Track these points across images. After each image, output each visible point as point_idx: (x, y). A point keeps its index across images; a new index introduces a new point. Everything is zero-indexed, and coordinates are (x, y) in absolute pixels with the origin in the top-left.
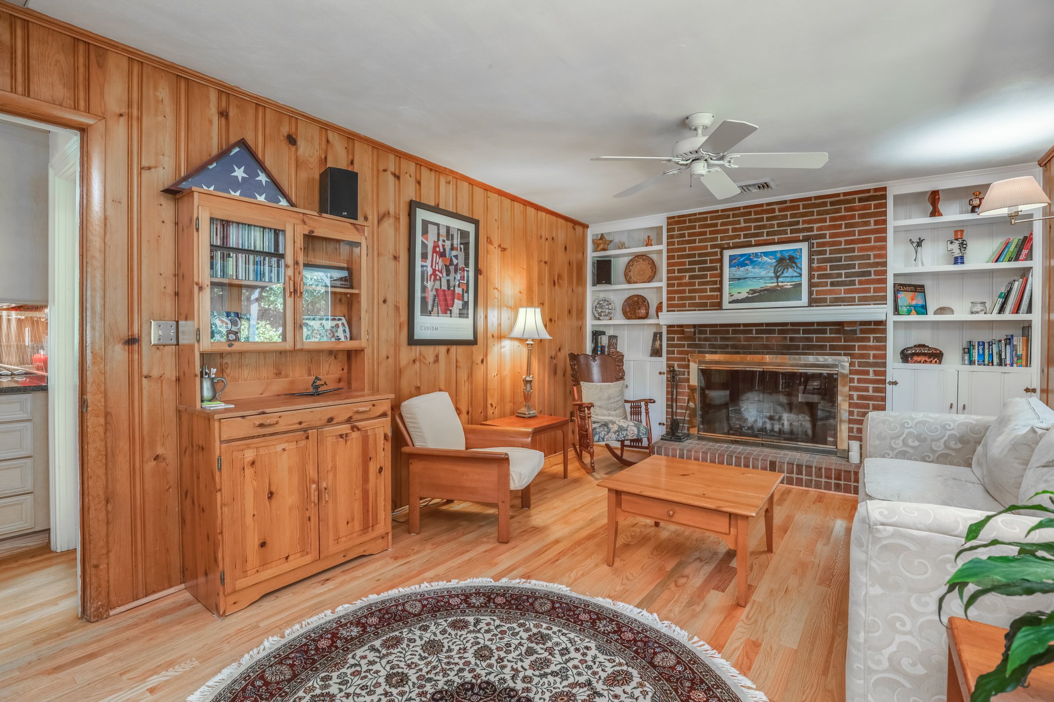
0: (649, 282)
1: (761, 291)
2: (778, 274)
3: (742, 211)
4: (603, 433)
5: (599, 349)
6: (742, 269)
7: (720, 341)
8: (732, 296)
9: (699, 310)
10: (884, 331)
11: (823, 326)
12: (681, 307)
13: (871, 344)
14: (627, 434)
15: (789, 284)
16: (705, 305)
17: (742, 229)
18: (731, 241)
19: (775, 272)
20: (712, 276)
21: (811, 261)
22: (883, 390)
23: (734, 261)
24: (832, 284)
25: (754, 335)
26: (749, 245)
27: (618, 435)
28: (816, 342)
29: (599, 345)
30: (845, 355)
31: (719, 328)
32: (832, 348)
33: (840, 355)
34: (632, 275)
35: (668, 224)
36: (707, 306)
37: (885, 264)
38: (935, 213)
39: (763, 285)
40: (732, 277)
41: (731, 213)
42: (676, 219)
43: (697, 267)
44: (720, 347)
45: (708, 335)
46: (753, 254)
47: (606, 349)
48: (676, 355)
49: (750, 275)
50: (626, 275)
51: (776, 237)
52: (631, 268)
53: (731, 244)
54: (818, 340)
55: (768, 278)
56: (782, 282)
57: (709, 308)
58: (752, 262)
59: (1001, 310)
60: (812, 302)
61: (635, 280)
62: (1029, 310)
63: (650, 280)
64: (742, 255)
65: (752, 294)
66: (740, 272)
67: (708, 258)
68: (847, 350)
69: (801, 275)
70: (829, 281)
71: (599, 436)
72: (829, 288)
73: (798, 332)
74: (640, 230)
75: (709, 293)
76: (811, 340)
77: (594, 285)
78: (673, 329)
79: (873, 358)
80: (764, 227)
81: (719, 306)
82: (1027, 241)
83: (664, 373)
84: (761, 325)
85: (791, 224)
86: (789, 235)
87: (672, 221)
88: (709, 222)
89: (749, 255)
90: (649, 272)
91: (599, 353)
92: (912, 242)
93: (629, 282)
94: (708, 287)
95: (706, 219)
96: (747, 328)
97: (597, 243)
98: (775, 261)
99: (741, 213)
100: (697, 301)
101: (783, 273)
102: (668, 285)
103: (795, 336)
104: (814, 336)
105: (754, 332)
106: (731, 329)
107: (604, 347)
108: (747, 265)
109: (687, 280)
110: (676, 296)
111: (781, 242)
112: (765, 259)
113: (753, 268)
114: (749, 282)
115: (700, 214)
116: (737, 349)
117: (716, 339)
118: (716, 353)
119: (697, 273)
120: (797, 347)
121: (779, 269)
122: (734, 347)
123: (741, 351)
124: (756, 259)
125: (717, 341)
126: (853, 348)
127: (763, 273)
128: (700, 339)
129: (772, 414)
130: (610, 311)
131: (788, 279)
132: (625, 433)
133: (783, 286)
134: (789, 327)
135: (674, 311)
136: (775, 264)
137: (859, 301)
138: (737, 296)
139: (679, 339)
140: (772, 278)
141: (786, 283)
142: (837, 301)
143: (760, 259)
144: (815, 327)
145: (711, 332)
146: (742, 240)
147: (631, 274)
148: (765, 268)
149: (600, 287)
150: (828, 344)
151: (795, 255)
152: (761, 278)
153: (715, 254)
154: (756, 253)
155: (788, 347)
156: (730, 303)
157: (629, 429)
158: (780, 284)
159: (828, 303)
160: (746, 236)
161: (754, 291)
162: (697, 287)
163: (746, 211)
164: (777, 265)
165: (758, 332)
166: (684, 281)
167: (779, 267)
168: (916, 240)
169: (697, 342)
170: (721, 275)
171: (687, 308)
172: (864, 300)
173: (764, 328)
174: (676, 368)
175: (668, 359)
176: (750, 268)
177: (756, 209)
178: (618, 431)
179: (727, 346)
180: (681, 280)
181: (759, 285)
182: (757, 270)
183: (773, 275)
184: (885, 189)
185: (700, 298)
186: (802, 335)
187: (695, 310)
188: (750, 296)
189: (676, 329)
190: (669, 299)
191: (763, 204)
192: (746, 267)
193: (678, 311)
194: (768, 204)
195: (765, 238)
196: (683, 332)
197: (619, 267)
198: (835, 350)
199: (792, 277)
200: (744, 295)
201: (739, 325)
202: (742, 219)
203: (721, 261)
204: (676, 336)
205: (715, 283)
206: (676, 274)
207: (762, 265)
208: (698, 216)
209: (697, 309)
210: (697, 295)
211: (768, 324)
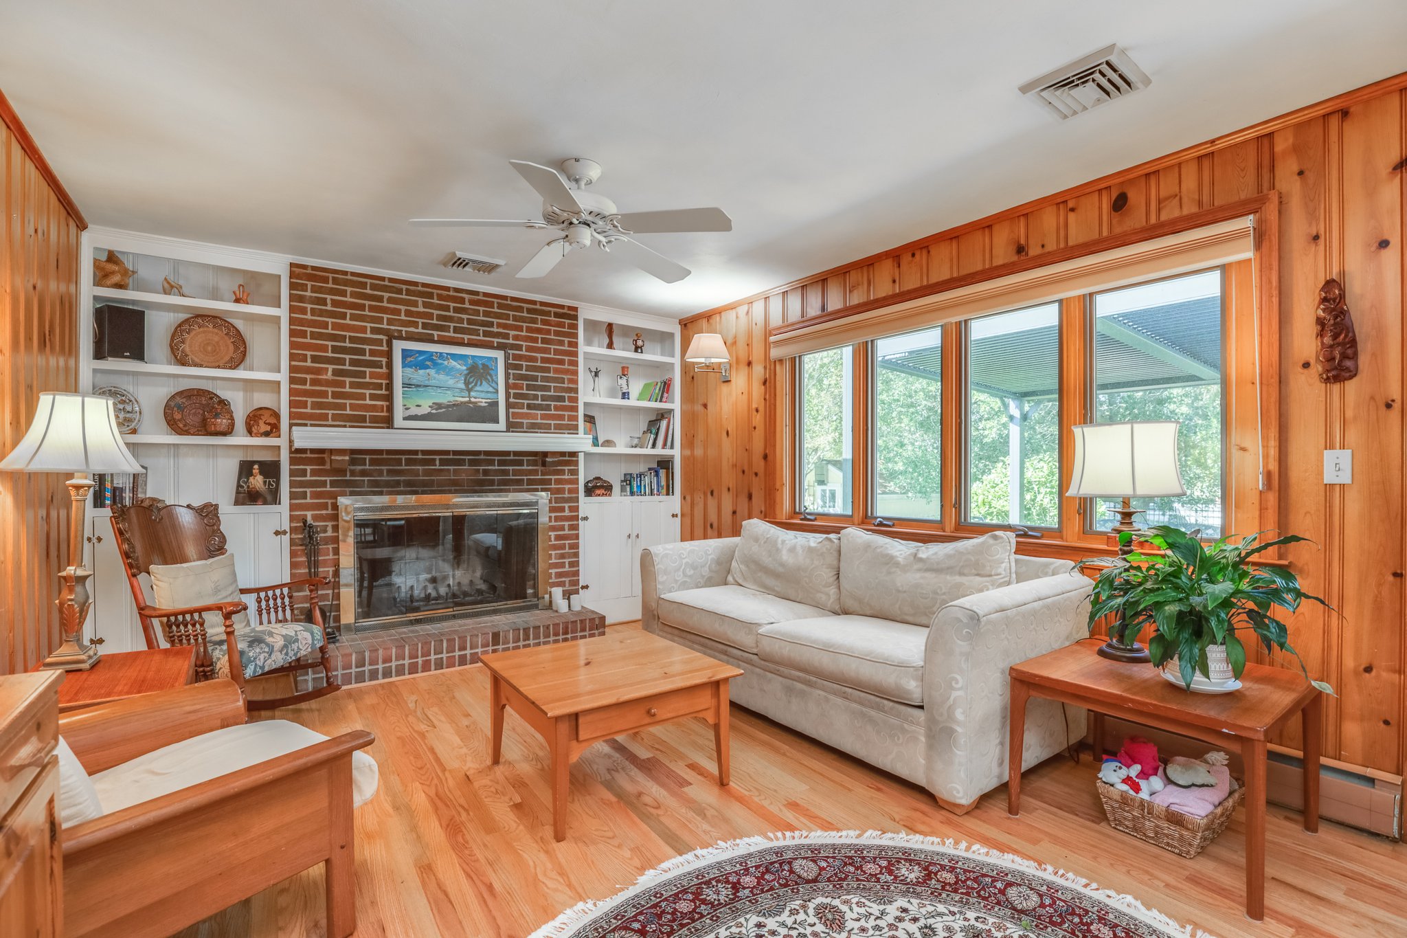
0: (231, 368)
1: (448, 406)
2: (470, 386)
3: (420, 288)
4: (262, 657)
5: (108, 494)
6: (421, 372)
7: (388, 475)
8: (407, 409)
9: (350, 427)
10: (576, 463)
11: (518, 457)
12: (318, 420)
13: (566, 477)
14: (298, 647)
15: (484, 401)
16: (363, 419)
17: (420, 315)
18: (404, 329)
19: (467, 383)
20: (372, 375)
21: (507, 376)
22: (576, 527)
23: (409, 359)
24: (529, 407)
25: (437, 467)
26: (430, 340)
27: (287, 654)
28: (513, 475)
29: (108, 485)
30: (543, 490)
31: (385, 456)
32: (530, 482)
33: (537, 490)
34: (187, 349)
35: (292, 275)
36: (366, 422)
37: (576, 391)
38: (610, 346)
39: (452, 399)
40: (407, 382)
41: (404, 287)
42: (309, 271)
43: (347, 357)
44: (387, 484)
45: (367, 467)
46: (436, 353)
47: (127, 496)
48: (308, 500)
49: (432, 382)
50: (173, 348)
51: (466, 337)
52: (186, 335)
53: (404, 333)
54: (515, 473)
55: (458, 390)
56: (475, 398)
57: (368, 425)
58: (435, 364)
59: (654, 446)
60: (512, 427)
61: (196, 360)
62: (672, 447)
63: (234, 364)
64: (421, 353)
65: (437, 409)
66: (419, 376)
67: (367, 347)
68: (544, 484)
69: (497, 392)
70: (526, 402)
71: (256, 664)
72: (525, 411)
73: (491, 463)
74: (207, 267)
75: (368, 402)
76: (506, 473)
77: (99, 355)
78: (304, 456)
79: (569, 493)
80: (450, 319)
81: (388, 422)
82: (666, 386)
83: (285, 533)
84: (447, 452)
85: (484, 324)
86: (481, 338)
87: (298, 273)
88: (368, 291)
89: (431, 354)
90: (229, 352)
91: (108, 502)
92: (591, 371)
93: (183, 362)
94: (368, 392)
95: (364, 285)
96: (428, 457)
97: (102, 269)
98: (465, 368)
99: (420, 291)
100: (348, 412)
101: (476, 385)
102: (292, 380)
103: (490, 468)
104: (511, 468)
105: (437, 462)
106: (403, 457)
107: (122, 490)
108: (427, 367)
109: (329, 376)
110: (310, 400)
111: (471, 344)
112: (453, 363)
113: (438, 373)
114: (432, 392)
115: (353, 274)
116: (413, 487)
117: (380, 473)
118: (381, 493)
119: (347, 367)
120: (492, 483)
121: (471, 380)
122: (408, 483)
123: (420, 489)
124: (440, 361)
125: (383, 476)
126: (549, 482)
127: (451, 382)
128: (353, 473)
129: (434, 574)
130: (128, 415)
131: (483, 395)
132: (295, 646)
133: (476, 403)
134: (482, 457)
135: (306, 425)
136: (466, 372)
137: (555, 429)
138: (414, 411)
139: (314, 473)
140: (462, 390)
141: (480, 400)
142: (534, 428)
143: (446, 363)
144: (512, 457)
145: (373, 462)
146: (420, 330)
147: (186, 347)
148: (452, 375)
149: (112, 364)
150: (525, 478)
151: (488, 364)
152: (449, 388)
153: (379, 342)
154: (441, 353)
155: (481, 483)
156: (405, 419)
157: (300, 637)
158: (473, 400)
159: (525, 430)
160: (425, 326)
161: (439, 406)
162: (347, 389)
163: (427, 291)
164: (468, 374)
165: (442, 462)
166: (324, 377)
167: (471, 377)
168: (594, 370)
169: (348, 478)
170: (390, 376)
171: (330, 422)
172: (560, 428)
173: (451, 457)
174: (309, 520)
175: (293, 508)
176: (432, 372)
177: (440, 292)
178: (285, 646)
179: (398, 483)
180: (319, 374)
181: (446, 398)
182: (442, 377)
183: (463, 386)
184: (576, 309)
185: (353, 407)
186: (497, 468)
187: (345, 426)
188: (434, 411)
189: (309, 455)
190: (292, 404)
191: (449, 288)
192: (428, 371)
193: (312, 425)
194: (457, 290)
195: (451, 334)
196: (322, 462)
197: (158, 328)
198: (534, 485)
199: (488, 392)
200: (425, 410)
201: (415, 452)
202: (420, 300)
203: (389, 354)
204: (309, 468)
205: (379, 386)
206: (309, 364)
207: (449, 371)
208: (349, 277)
209: (348, 424)
210: (348, 402)
211: (456, 453)
